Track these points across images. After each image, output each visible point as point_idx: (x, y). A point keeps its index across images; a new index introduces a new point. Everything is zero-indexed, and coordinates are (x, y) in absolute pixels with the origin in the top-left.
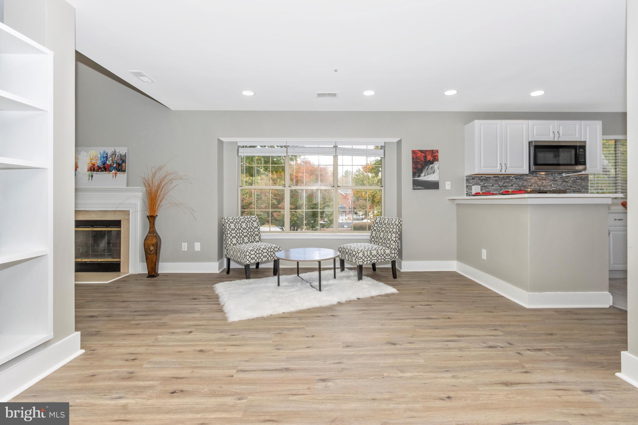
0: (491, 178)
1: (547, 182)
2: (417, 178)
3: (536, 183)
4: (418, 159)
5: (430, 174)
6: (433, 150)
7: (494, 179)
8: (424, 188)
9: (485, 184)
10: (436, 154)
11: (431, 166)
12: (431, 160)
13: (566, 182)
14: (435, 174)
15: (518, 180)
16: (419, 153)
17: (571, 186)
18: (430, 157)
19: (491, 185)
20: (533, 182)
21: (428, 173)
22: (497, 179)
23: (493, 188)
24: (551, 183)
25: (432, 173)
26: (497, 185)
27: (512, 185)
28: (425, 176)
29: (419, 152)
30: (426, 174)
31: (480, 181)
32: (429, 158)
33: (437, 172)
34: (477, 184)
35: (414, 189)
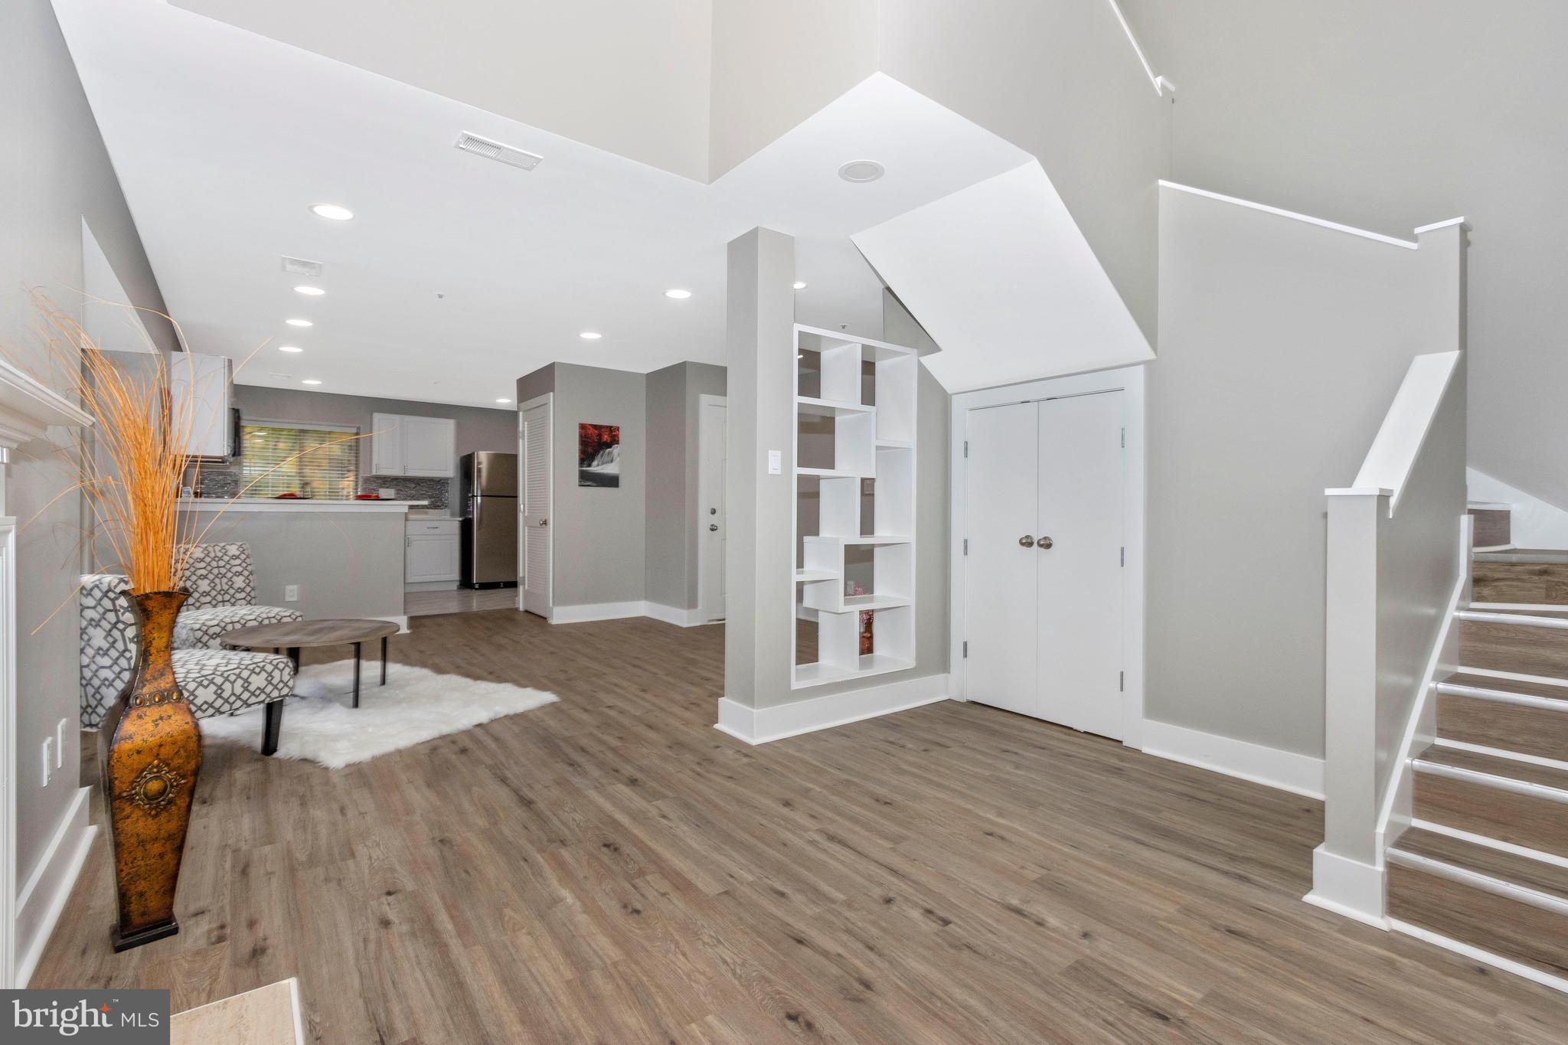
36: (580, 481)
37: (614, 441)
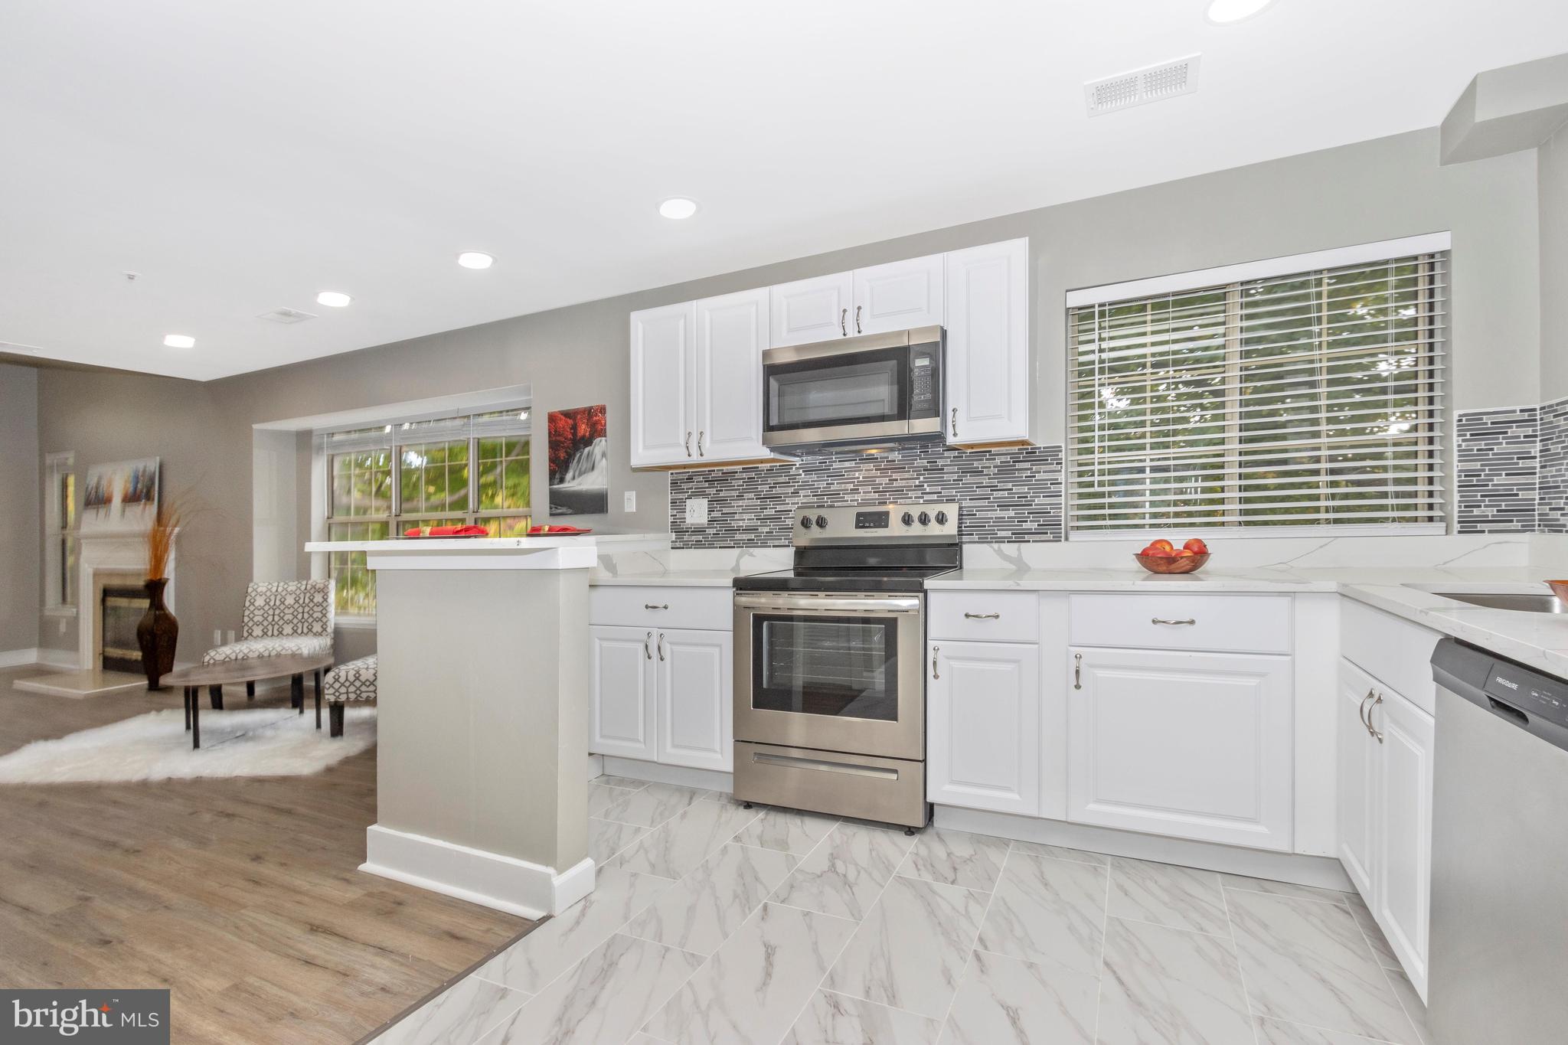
0: (737, 472)
1: (906, 475)
2: (558, 484)
3: (869, 481)
4: (559, 435)
5: (584, 473)
6: (591, 408)
7: (744, 475)
8: (570, 511)
9: (722, 494)
10: (597, 418)
11: (587, 450)
12: (588, 434)
13: (978, 472)
14: (596, 472)
15: (814, 477)
16: (561, 420)
17: (994, 488)
18: (583, 426)
19: (735, 494)
20: (861, 479)
21: (580, 471)
22: (753, 475)
23: (741, 503)
24: (922, 478)
25: (589, 472)
26: (752, 495)
27: (796, 492)
28: (574, 478)
29: (562, 417)
30: (577, 474)
31: (707, 484)
32: (583, 429)
33: (602, 464)
34: (699, 494)
35: (551, 515)
36: (551, 508)
37: (597, 430)
